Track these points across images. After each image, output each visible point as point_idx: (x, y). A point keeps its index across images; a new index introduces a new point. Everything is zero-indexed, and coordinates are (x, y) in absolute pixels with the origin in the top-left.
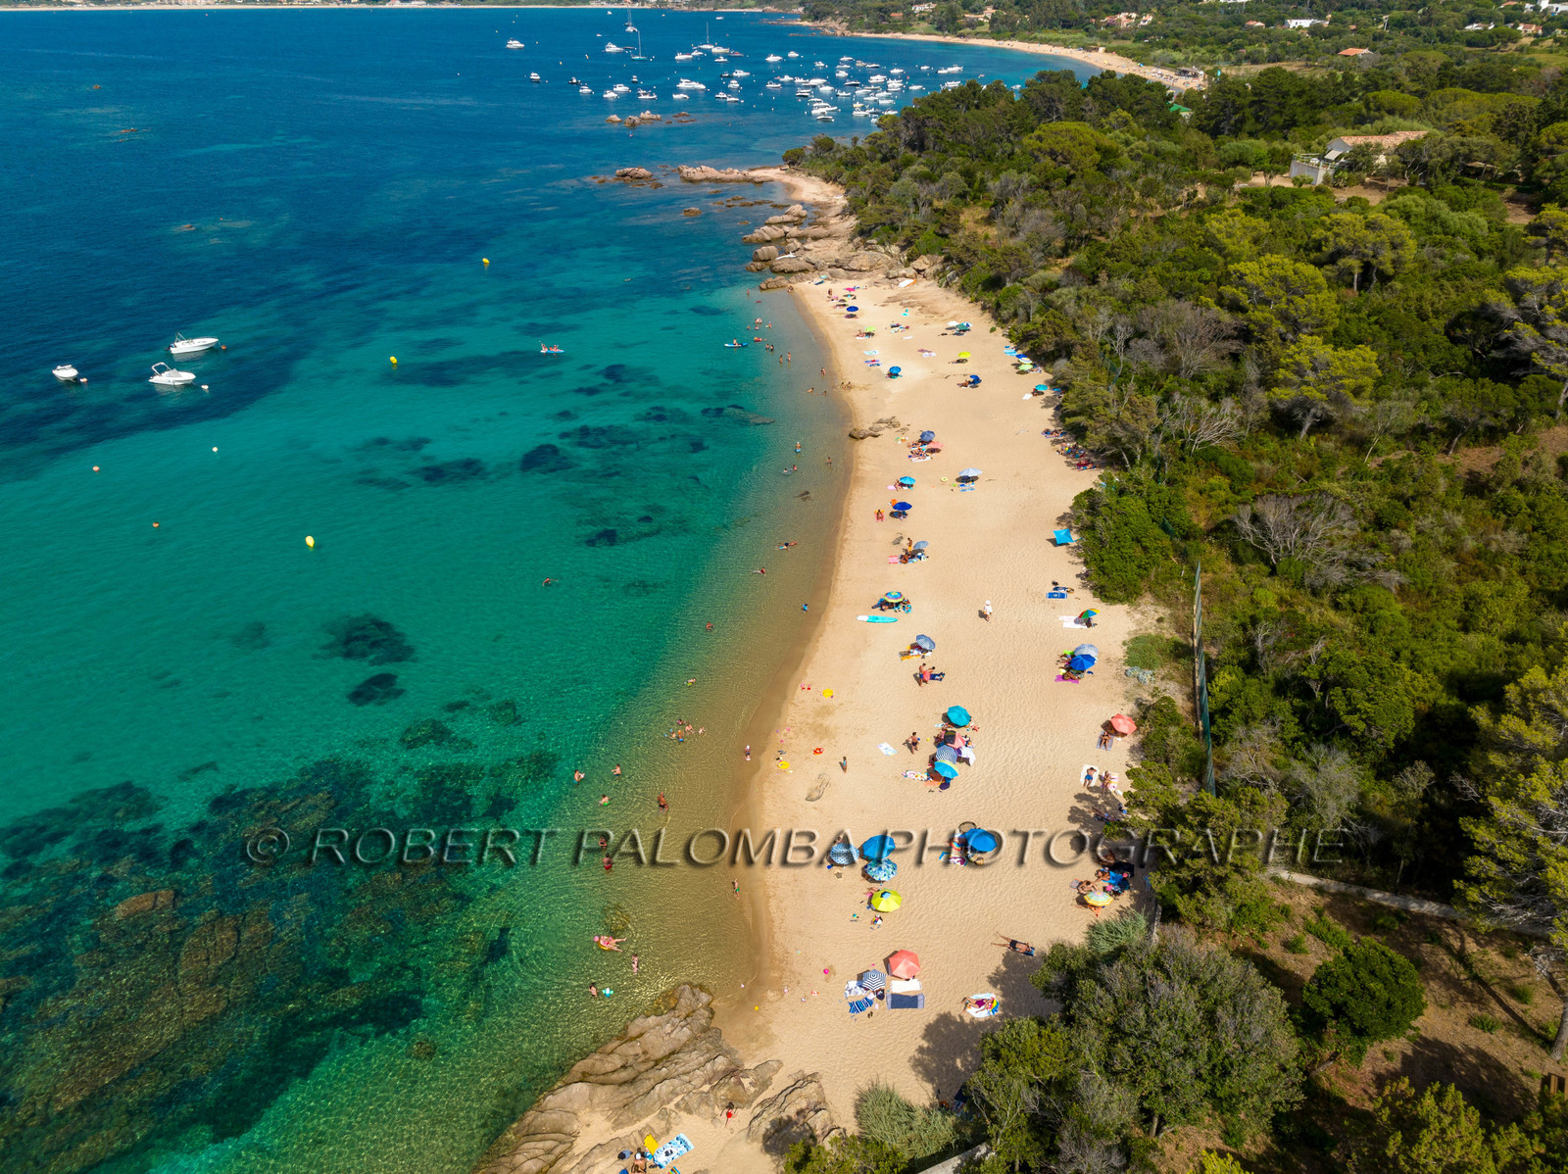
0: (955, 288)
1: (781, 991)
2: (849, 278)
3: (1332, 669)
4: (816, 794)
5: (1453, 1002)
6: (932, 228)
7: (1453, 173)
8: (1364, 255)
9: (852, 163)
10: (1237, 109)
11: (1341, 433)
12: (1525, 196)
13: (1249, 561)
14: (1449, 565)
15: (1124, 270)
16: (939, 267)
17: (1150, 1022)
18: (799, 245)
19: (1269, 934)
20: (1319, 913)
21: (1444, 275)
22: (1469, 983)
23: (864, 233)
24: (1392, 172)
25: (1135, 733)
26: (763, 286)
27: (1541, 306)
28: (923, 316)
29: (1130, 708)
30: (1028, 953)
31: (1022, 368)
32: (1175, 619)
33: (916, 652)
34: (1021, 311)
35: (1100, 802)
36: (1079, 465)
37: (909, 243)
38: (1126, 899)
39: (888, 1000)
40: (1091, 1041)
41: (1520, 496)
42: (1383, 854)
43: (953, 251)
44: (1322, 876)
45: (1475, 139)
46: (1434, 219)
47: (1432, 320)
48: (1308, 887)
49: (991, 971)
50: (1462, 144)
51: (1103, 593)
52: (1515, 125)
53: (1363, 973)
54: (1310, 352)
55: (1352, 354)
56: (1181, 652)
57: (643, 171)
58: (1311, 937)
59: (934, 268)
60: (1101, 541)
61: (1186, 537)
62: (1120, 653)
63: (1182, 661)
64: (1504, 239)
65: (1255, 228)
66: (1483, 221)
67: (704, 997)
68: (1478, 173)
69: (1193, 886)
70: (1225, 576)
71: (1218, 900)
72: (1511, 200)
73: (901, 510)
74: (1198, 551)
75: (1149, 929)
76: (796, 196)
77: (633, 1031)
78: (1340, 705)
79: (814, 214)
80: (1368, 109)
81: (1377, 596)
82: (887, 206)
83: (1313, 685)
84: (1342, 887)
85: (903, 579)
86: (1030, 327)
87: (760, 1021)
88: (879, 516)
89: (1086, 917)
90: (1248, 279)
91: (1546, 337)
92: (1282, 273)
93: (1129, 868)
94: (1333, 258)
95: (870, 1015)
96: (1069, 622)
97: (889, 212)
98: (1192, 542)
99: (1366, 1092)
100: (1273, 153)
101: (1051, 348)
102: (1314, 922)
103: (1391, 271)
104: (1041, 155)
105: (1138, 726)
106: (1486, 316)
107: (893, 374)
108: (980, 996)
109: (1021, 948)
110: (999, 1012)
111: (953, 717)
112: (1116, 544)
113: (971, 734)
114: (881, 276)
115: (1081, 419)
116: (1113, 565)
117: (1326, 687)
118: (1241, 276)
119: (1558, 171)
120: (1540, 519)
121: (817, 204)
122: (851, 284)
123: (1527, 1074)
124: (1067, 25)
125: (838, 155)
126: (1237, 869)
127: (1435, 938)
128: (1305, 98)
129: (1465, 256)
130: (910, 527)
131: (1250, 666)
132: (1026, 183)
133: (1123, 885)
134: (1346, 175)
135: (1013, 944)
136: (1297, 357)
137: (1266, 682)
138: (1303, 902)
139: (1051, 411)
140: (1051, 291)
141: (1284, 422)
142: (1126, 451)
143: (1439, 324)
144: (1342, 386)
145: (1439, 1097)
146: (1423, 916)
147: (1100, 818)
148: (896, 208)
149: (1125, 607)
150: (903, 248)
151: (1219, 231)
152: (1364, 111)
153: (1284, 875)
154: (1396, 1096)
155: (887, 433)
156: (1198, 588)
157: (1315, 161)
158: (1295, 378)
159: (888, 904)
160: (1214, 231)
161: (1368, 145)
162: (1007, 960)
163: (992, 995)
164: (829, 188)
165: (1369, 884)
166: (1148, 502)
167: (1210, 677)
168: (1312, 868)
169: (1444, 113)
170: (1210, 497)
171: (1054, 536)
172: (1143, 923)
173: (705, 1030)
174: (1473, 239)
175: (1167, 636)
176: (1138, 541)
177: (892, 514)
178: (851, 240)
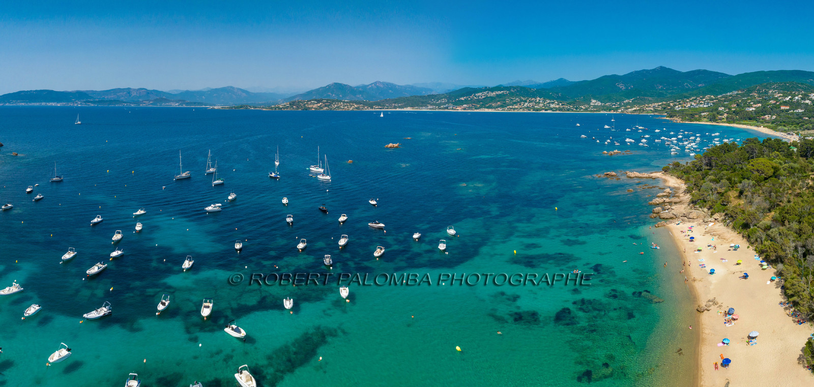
0: (731, 227)
2: (689, 222)
6: (719, 202)
9: (687, 172)
16: (723, 218)
18: (669, 207)
23: (694, 202)
26: (657, 226)
28: (720, 241)
31: (763, 267)
36: (798, 321)
37: (711, 207)
43: (728, 211)
57: (614, 173)
76: (667, 184)
79: (674, 193)
82: (701, 192)
97: (703, 195)
107: (712, 272)
114: (701, 221)
115: (795, 298)
121: (675, 188)
122: (690, 225)
132: (751, 184)
139: (779, 290)
148: (705, 193)
150: (709, 210)
155: (713, 308)
164: (679, 181)
178: (689, 205)
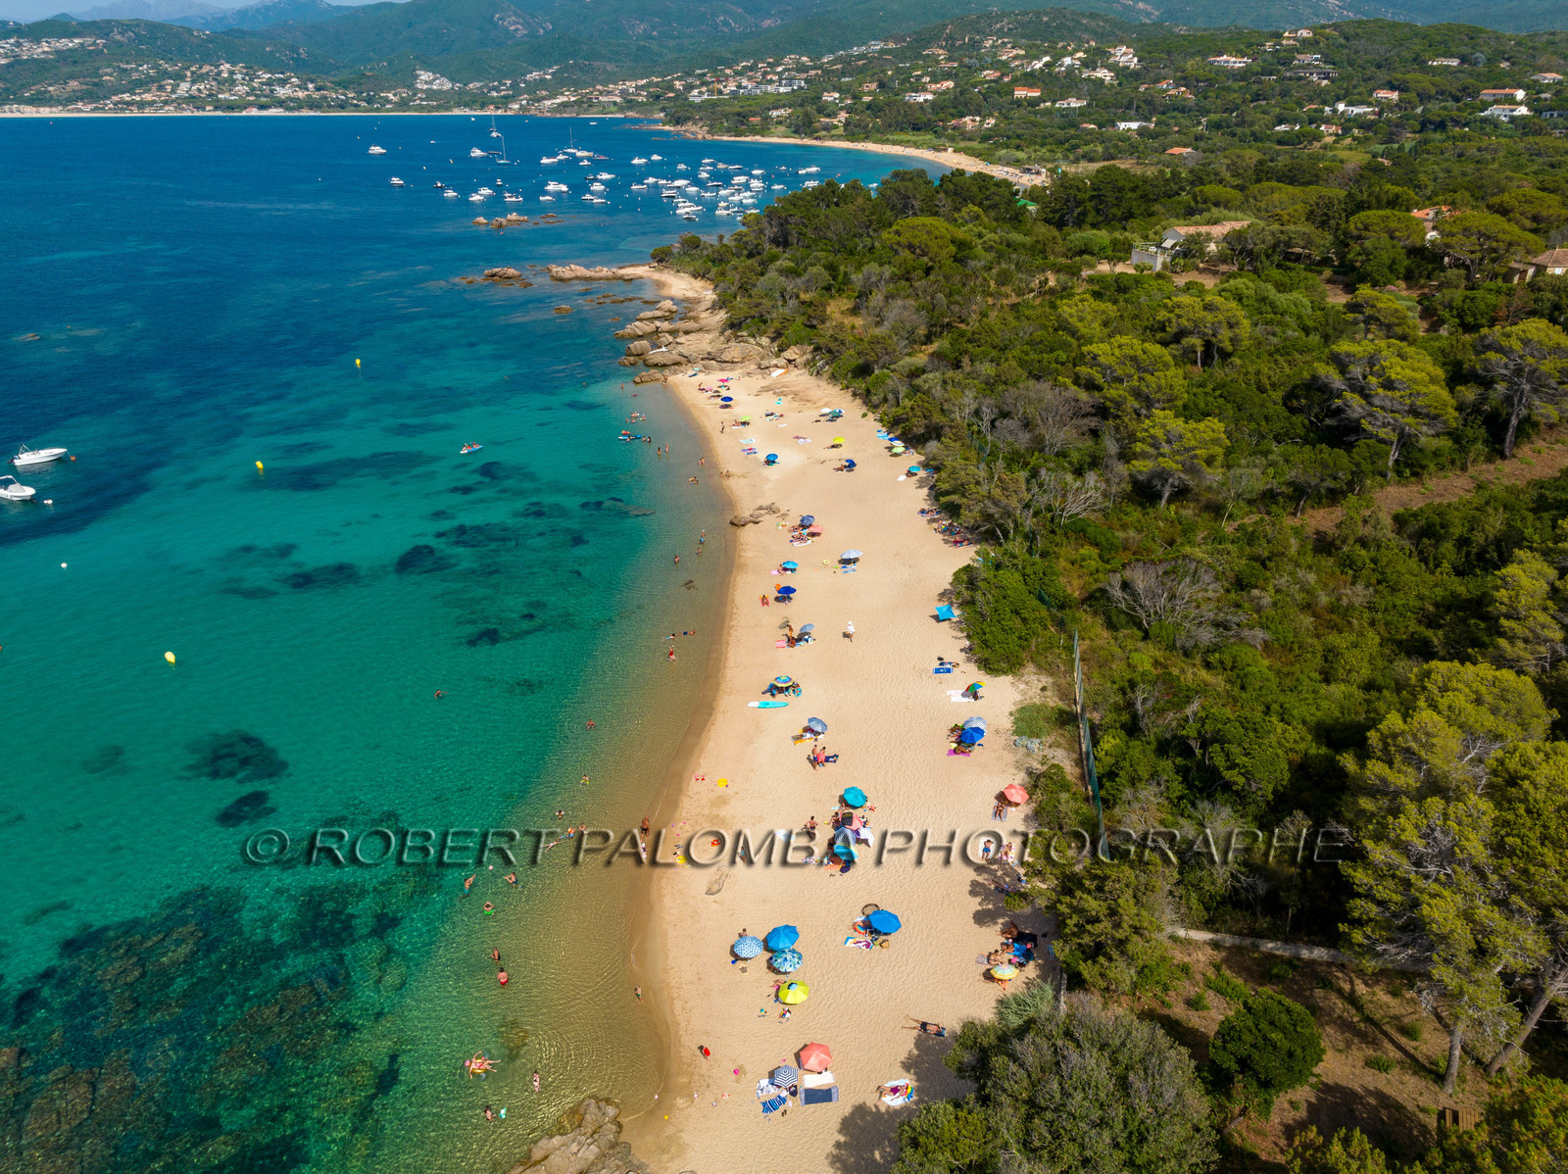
0: (826, 376)
1: (691, 1096)
2: (722, 370)
3: (1209, 727)
4: (716, 887)
5: (1348, 1046)
6: (800, 320)
7: (1276, 258)
8: (1205, 334)
9: (719, 259)
10: (1079, 203)
11: (1198, 501)
12: (1341, 278)
13: (1123, 627)
14: (1307, 620)
15: (985, 354)
16: (809, 356)
17: (1065, 1094)
18: (671, 339)
19: (1172, 993)
20: (1217, 968)
21: (1277, 351)
22: (1362, 1025)
23: (734, 326)
24: (1223, 259)
25: (1028, 802)
26: (638, 380)
27: (1365, 377)
28: (796, 404)
29: (1021, 777)
30: (939, 1034)
31: (895, 450)
32: (1058, 687)
33: (808, 735)
34: (890, 396)
35: (999, 873)
36: (956, 542)
37: (778, 335)
38: (1031, 970)
39: (801, 1095)
40: (1008, 1119)
41: (1363, 552)
42: (1272, 905)
43: (821, 341)
44: (1217, 931)
45: (1292, 227)
46: (1264, 300)
47: (1271, 393)
48: (1205, 942)
49: (903, 1056)
50: (1282, 232)
51: (987, 665)
52: (1326, 215)
53: (1263, 1025)
54: (1164, 426)
55: (1201, 426)
56: (1066, 719)
57: (511, 271)
58: (1211, 993)
59: (805, 358)
60: (982, 615)
61: (1062, 607)
62: (1007, 723)
63: (1068, 727)
64: (1326, 316)
65: (1104, 312)
66: (1306, 301)
67: (611, 1111)
68: (1298, 258)
69: (1095, 952)
70: (1101, 642)
71: (1121, 963)
72: (1329, 281)
73: (785, 594)
74: (1074, 620)
75: (1056, 998)
76: (665, 292)
77: (537, 1154)
78: (1220, 762)
79: (685, 310)
80: (1196, 202)
81: (1245, 654)
82: (755, 300)
83: (1193, 743)
84: (1237, 940)
85: (791, 663)
86: (900, 411)
87: (670, 1130)
88: (764, 601)
89: (993, 992)
90: (1102, 359)
91: (1371, 404)
92: (1132, 353)
93: (1032, 938)
94: (1177, 338)
95: (784, 1113)
96: (956, 696)
97: (757, 305)
98: (1068, 611)
99: (1276, 1144)
100: (1115, 243)
101: (922, 431)
102: (1213, 977)
103: (1230, 349)
104: (900, 249)
105: (1031, 795)
106: (1316, 388)
107: (770, 461)
108: (894, 1083)
109: (932, 1029)
110: (915, 1098)
111: (850, 799)
112: (996, 617)
113: (868, 814)
114: (753, 367)
115: (954, 498)
116: (995, 637)
117: (1204, 746)
118: (1095, 358)
119: (1368, 255)
120: (1382, 573)
121: (687, 300)
122: (724, 375)
123: (1423, 1110)
124: (916, 128)
125: (705, 252)
126: (1136, 930)
127: (1327, 983)
128: (1139, 193)
129: (1294, 333)
130: (797, 612)
131: (1132, 729)
132: (887, 275)
133: (1028, 956)
134: (1182, 262)
135: (924, 1025)
136: (1152, 431)
137: (1148, 743)
138: (1202, 958)
139: (925, 491)
140: (918, 376)
141: (1144, 493)
142: (1000, 526)
143: (1277, 395)
144: (1195, 456)
145: (1346, 1142)
146: (1313, 962)
147: (1000, 890)
148: (764, 301)
149: (1010, 678)
150: (773, 340)
151: (1071, 316)
152: (1193, 204)
153: (1181, 933)
154: (1306, 1146)
155: (767, 519)
156: (1077, 655)
157: (1153, 249)
158: (1152, 450)
159: (795, 996)
160: (1066, 316)
161: (1199, 235)
162: (919, 1043)
163: (906, 1080)
164: (698, 284)
165: (1261, 935)
166: (1024, 575)
167: (1095, 742)
168: (1208, 924)
169: (1263, 205)
170: (1082, 567)
171: (936, 613)
172: (1049, 992)
173: (613, 1145)
174: (1299, 317)
175: (1051, 704)
176: (1017, 613)
177: (777, 599)
178: (722, 333)
